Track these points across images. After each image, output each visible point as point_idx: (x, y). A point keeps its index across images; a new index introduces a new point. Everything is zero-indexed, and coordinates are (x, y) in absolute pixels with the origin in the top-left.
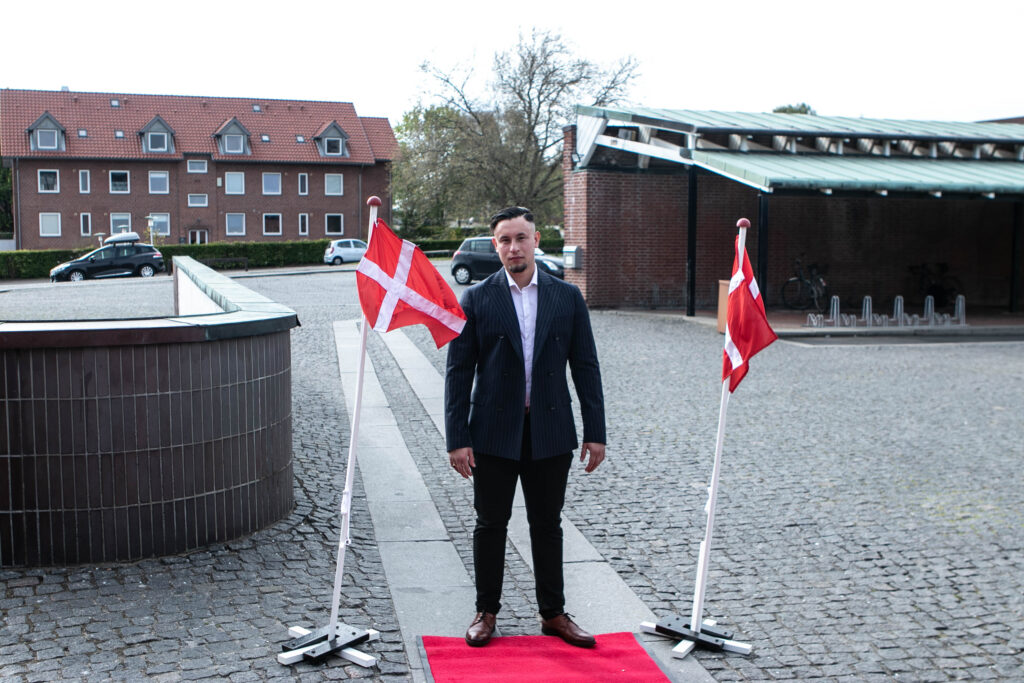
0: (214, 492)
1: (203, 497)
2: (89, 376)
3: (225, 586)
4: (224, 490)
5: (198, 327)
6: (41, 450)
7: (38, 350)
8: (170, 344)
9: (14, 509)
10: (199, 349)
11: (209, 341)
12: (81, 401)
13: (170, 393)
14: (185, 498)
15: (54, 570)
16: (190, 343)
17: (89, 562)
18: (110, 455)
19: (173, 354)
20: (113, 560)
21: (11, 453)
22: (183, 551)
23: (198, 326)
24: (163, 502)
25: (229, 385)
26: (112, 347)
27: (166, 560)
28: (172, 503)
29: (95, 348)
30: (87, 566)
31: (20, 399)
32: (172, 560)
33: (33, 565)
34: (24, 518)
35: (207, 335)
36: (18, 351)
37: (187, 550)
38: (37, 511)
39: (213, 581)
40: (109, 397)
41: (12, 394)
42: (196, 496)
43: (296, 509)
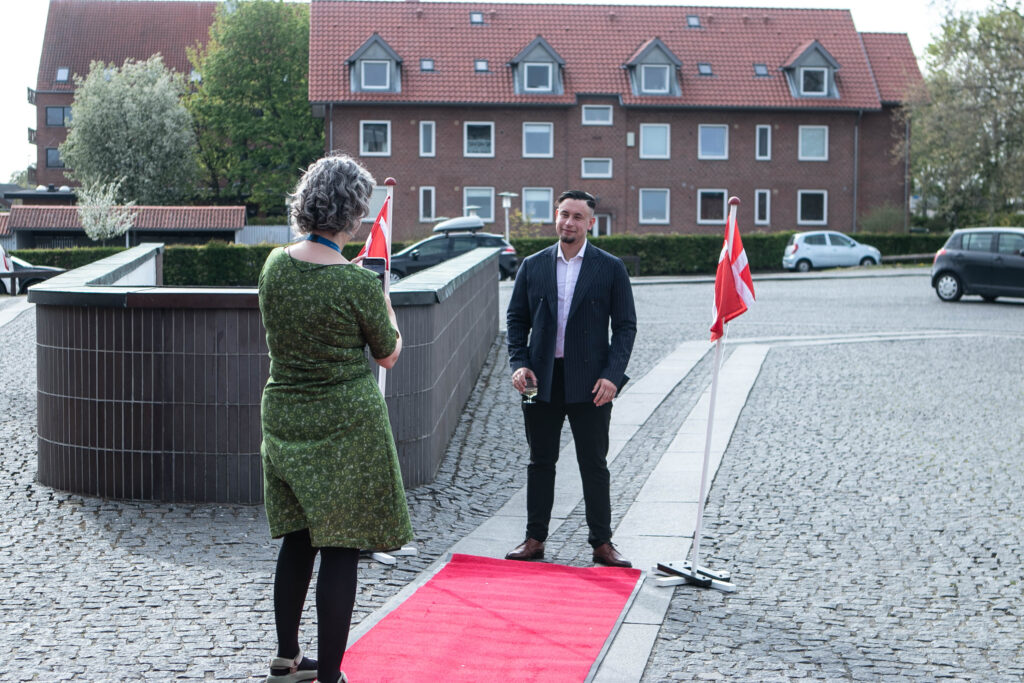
2: (221, 335)
6: (179, 398)
7: (178, 310)
9: (155, 449)
12: (214, 357)
15: (184, 505)
17: (214, 501)
18: (236, 406)
20: (236, 502)
21: (155, 400)
26: (241, 310)
29: (226, 309)
30: (213, 504)
31: (163, 353)
33: (168, 500)
34: (163, 459)
36: (163, 310)
38: (173, 452)
40: (238, 354)
41: (157, 349)
43: (429, 484)
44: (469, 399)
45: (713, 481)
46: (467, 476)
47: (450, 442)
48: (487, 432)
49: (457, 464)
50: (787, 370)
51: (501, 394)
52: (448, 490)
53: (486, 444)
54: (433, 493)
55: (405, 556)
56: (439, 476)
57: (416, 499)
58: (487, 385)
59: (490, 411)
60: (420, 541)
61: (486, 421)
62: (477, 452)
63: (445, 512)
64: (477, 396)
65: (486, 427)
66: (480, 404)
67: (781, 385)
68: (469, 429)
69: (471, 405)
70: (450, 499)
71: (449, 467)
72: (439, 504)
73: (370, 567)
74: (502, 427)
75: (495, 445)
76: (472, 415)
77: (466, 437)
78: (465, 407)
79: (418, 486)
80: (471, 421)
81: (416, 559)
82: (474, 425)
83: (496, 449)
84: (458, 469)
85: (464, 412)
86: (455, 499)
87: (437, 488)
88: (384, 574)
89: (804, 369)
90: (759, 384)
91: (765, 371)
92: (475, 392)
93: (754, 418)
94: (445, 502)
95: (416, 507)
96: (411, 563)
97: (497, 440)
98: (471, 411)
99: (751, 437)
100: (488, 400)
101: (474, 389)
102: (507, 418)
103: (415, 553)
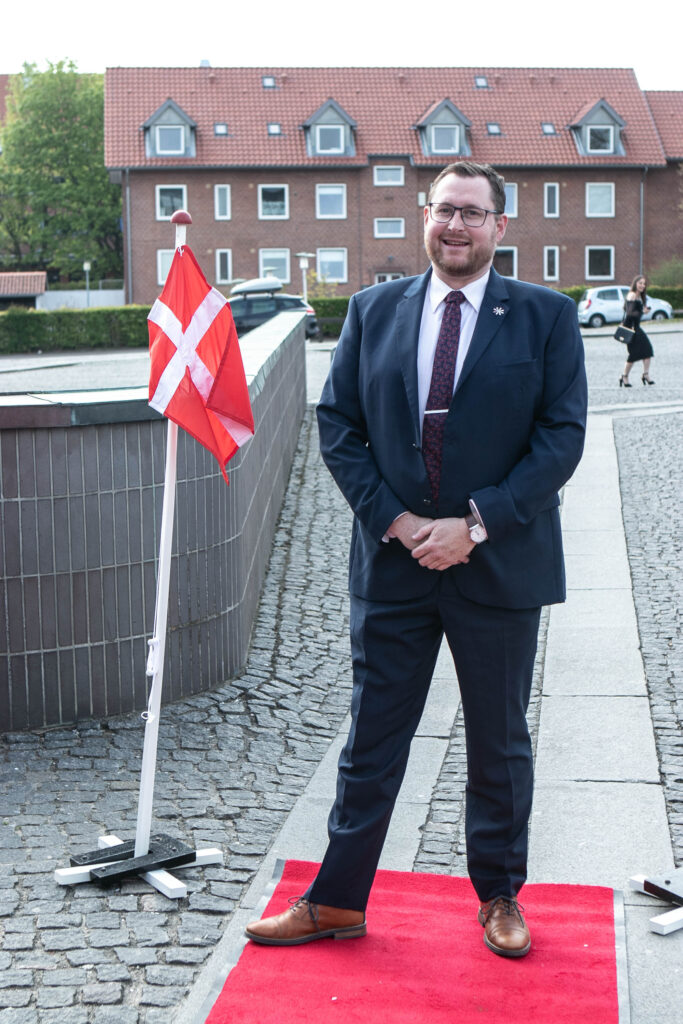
0: (88, 645)
1: (71, 650)
3: (67, 776)
4: (104, 643)
5: (60, 407)
8: (20, 430)
10: (63, 438)
11: (79, 427)
13: (19, 499)
14: (43, 651)
16: (50, 429)
19: (23, 443)
22: (39, 726)
23: (61, 404)
24: (9, 655)
25: (113, 492)
27: (11, 737)
28: (23, 656)
32: (18, 737)
35: (73, 419)
37: (45, 726)
39: (55, 769)
42: (59, 649)
43: (239, 679)
44: (283, 506)
45: (640, 648)
46: (293, 656)
47: (264, 586)
48: (312, 564)
49: (276, 629)
50: (647, 450)
51: (322, 495)
52: (267, 688)
53: (312, 586)
54: (246, 696)
55: (204, 867)
56: (253, 659)
57: (220, 711)
58: (302, 483)
59: (311, 526)
60: (228, 817)
61: (308, 543)
62: (302, 602)
63: (265, 737)
64: (291, 502)
65: (309, 554)
66: (297, 514)
67: (651, 473)
68: (287, 559)
69: (286, 516)
70: (271, 708)
71: (265, 638)
72: (255, 721)
73: (140, 908)
74: (328, 550)
75: (325, 586)
76: (289, 533)
77: (285, 574)
78: (279, 521)
79: (221, 683)
80: (288, 544)
81: (221, 873)
82: (294, 551)
83: (326, 593)
84: (279, 641)
85: (278, 530)
86: (280, 707)
87: (252, 686)
88: (165, 925)
89: (666, 448)
90: (625, 471)
91: (621, 451)
92: (289, 494)
93: (643, 526)
94: (264, 716)
95: (219, 729)
96: (215, 886)
97: (326, 577)
98: (288, 526)
99: (654, 560)
100: (307, 506)
101: (287, 489)
102: (334, 536)
103: (221, 860)
